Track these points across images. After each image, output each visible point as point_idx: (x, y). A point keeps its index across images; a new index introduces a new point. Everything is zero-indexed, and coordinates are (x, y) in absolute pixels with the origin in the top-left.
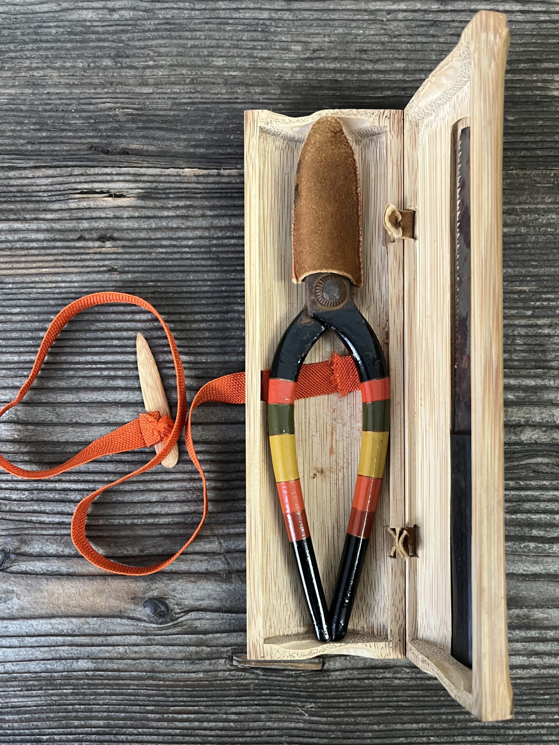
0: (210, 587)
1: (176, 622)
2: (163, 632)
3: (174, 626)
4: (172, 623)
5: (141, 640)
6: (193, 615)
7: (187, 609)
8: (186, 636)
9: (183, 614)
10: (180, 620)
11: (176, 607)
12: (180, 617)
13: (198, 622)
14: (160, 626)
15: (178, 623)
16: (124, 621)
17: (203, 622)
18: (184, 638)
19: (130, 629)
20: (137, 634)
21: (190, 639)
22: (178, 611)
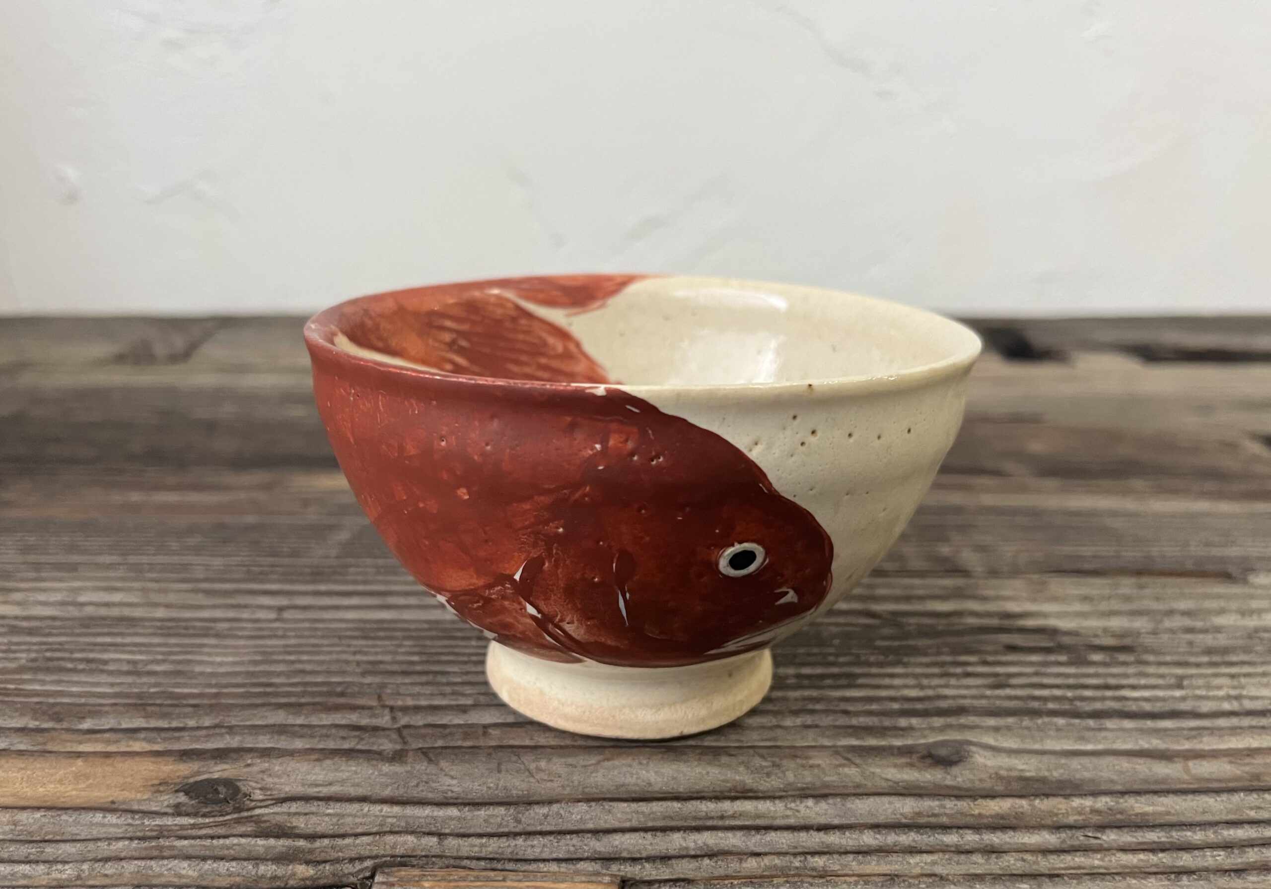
0: (354, 768)
1: (245, 814)
2: (204, 832)
3: (238, 821)
4: (236, 816)
5: (136, 849)
6: (294, 807)
7: (282, 796)
8: (261, 842)
9: (270, 802)
10: (257, 812)
11: (258, 792)
12: (261, 807)
13: (302, 819)
14: (200, 820)
15: (252, 817)
16: (112, 819)
17: (314, 819)
18: (256, 845)
19: (119, 832)
20: (131, 839)
21: (267, 848)
22: (261, 797)
